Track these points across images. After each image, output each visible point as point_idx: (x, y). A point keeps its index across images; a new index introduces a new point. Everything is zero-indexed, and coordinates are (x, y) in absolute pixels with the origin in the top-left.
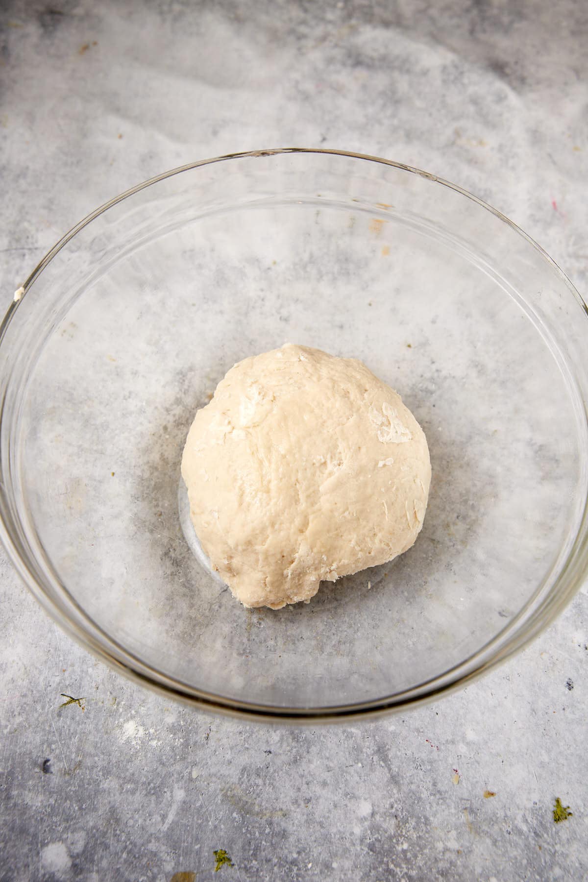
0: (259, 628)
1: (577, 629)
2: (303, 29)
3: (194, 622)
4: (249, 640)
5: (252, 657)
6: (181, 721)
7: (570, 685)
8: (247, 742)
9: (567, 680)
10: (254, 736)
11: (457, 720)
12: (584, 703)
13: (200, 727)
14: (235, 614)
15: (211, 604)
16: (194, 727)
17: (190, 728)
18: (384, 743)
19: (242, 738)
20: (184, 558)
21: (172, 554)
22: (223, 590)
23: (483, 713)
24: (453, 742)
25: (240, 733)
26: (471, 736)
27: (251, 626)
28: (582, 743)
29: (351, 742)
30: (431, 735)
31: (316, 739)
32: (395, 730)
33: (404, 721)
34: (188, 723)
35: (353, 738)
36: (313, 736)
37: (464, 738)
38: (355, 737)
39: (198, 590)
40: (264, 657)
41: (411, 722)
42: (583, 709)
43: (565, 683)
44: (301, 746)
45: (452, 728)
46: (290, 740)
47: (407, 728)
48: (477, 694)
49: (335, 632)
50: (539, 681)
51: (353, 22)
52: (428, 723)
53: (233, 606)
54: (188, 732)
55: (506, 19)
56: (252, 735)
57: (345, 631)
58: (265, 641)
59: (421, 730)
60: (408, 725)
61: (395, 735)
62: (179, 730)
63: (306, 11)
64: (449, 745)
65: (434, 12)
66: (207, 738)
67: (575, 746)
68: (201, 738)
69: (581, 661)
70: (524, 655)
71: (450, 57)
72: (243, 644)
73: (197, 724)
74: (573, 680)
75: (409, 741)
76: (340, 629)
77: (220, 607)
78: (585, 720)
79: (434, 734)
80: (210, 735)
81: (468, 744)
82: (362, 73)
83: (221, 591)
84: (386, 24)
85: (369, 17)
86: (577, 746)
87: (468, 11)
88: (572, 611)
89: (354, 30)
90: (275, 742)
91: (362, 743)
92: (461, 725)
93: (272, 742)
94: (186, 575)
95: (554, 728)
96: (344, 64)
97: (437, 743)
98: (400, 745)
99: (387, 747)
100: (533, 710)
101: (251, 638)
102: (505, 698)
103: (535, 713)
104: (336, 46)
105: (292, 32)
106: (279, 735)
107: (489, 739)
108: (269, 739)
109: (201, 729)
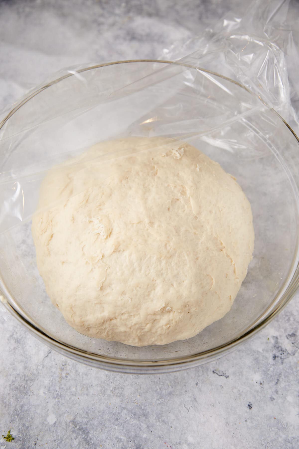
0: (66, 380)
1: (255, 373)
2: (102, 20)
3: (27, 378)
4: (60, 388)
5: (62, 399)
6: (20, 434)
7: (250, 406)
8: (59, 446)
9: (248, 403)
10: (63, 442)
11: (183, 430)
12: (258, 416)
13: (32, 438)
14: (52, 372)
15: (37, 366)
16: (28, 438)
17: (25, 438)
18: (140, 444)
19: (56, 444)
20: (22, 337)
21: (15, 336)
22: (45, 356)
23: (198, 426)
24: (180, 444)
25: (55, 441)
26: (191, 439)
27: (61, 379)
28: (257, 440)
29: (120, 444)
30: (168, 440)
31: (100, 443)
32: (146, 437)
33: (152, 432)
34: (24, 436)
35: (122, 442)
36: (98, 442)
37: (186, 441)
38: (123, 441)
39: (30, 357)
40: (68, 399)
41: (156, 432)
42: (258, 420)
43: (247, 405)
44: (91, 447)
45: (180, 435)
46: (84, 444)
47: (153, 436)
48: (195, 415)
49: (112, 381)
50: (231, 405)
51: (131, 14)
52: (166, 432)
53: (51, 366)
54: (24, 441)
55: (220, 11)
56: (61, 442)
57: (118, 380)
58: (70, 388)
59: (162, 437)
60: (154, 434)
61: (146, 439)
62: (19, 440)
63: (103, 9)
64: (178, 446)
65: (178, 7)
66: (35, 444)
67: (252, 442)
68: (32, 444)
69: (257, 392)
70: (223, 391)
71: (187, 33)
72: (56, 391)
73: (29, 436)
74: (252, 403)
75: (155, 443)
76: (115, 379)
77: (43, 367)
78: (259, 426)
79: (169, 439)
80: (37, 443)
81: (189, 445)
82: (135, 44)
83: (44, 357)
84: (150, 15)
85: (140, 11)
86: (254, 442)
87: (198, 6)
88: (252, 362)
89: (131, 20)
90: (76, 446)
91: (127, 445)
92: (185, 433)
93: (74, 446)
94: (23, 348)
95: (240, 433)
96: (125, 39)
97: (171, 445)
98: (149, 446)
99: (142, 447)
100: (227, 423)
101: (61, 387)
102: (211, 416)
103: (228, 425)
104: (121, 28)
105: (95, 21)
106: (78, 441)
107: (201, 441)
108: (72, 444)
109: (32, 439)
